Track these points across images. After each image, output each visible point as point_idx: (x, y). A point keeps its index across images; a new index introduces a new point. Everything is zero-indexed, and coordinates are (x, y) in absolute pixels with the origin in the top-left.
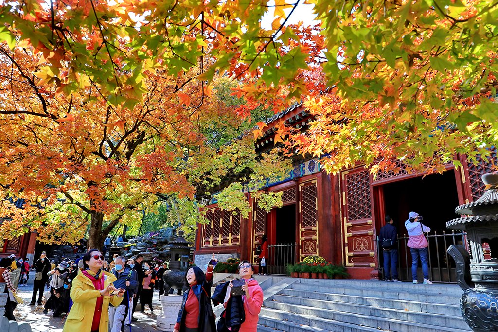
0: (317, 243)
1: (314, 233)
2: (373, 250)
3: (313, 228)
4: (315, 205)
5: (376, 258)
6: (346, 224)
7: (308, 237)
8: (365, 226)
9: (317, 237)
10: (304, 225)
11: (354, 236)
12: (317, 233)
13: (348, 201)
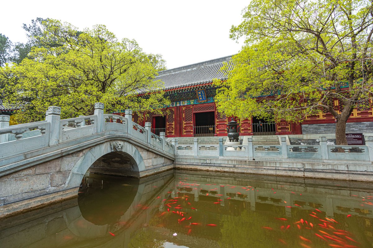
0: (174, 128)
1: (172, 125)
2: (192, 129)
3: (172, 123)
4: (173, 117)
5: (193, 132)
6: (184, 123)
7: (170, 126)
8: (190, 123)
9: (174, 126)
10: (168, 122)
11: (186, 126)
12: (174, 125)
13: (185, 116)
